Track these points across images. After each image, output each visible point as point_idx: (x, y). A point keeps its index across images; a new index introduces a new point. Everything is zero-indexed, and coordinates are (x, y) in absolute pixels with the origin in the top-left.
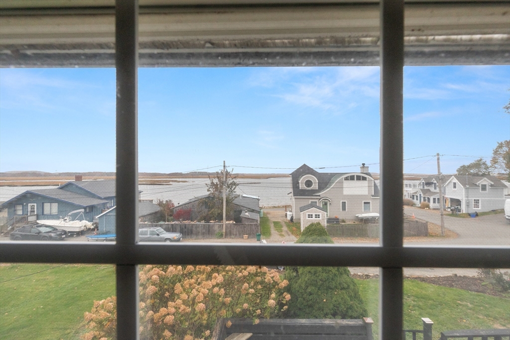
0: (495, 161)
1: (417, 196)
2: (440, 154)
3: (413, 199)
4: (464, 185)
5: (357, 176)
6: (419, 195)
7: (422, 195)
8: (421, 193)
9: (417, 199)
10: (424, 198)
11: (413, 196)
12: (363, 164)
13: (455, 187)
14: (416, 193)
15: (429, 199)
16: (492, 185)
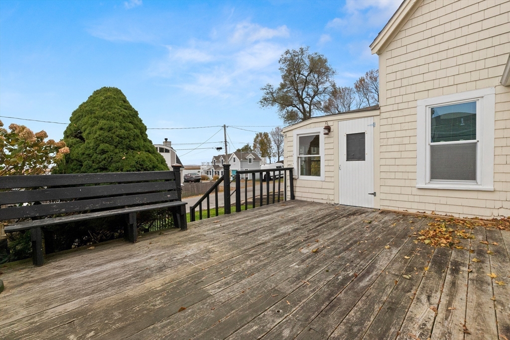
0: (255, 146)
1: (210, 172)
2: (226, 125)
3: (208, 174)
4: (240, 159)
5: (160, 148)
6: (211, 171)
7: (214, 170)
8: (213, 169)
9: (210, 174)
10: (215, 172)
11: (208, 172)
12: (166, 139)
13: (234, 161)
14: (209, 169)
15: (218, 172)
16: (254, 159)
